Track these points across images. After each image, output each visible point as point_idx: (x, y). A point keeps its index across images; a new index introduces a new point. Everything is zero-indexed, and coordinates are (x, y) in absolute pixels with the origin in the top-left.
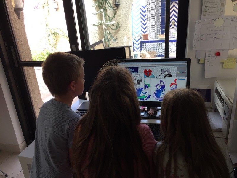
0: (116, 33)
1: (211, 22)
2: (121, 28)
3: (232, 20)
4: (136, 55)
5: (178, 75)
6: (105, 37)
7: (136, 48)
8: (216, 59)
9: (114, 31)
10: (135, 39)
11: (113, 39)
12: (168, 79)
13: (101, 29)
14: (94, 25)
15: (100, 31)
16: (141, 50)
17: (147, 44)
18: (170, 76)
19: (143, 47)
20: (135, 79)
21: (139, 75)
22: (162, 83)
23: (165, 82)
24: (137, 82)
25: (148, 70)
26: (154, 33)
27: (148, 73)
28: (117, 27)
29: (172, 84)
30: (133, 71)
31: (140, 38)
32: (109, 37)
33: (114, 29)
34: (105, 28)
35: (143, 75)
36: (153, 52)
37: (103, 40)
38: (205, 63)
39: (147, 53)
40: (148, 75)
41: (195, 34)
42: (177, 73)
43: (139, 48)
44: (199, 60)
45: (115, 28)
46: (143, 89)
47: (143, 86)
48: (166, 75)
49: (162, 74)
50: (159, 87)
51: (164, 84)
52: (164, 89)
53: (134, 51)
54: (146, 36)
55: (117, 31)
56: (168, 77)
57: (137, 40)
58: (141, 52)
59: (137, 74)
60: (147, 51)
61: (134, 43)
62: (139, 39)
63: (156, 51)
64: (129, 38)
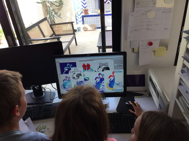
0: (59, 9)
1: (144, 14)
2: (64, 5)
3: (163, 12)
4: (79, 28)
5: (115, 68)
6: (49, 14)
7: (79, 21)
8: (148, 48)
9: (58, 7)
10: (77, 14)
11: (57, 15)
12: (106, 72)
13: (45, 6)
14: (38, 3)
15: (44, 7)
16: (83, 23)
17: (88, 18)
18: (108, 69)
19: (84, 20)
20: (74, 73)
21: (78, 69)
22: (101, 76)
23: (103, 75)
24: (77, 76)
25: (86, 65)
26: (93, 8)
27: (86, 67)
28: (60, 4)
29: (110, 76)
30: (71, 66)
31: (82, 12)
32: (54, 13)
33: (57, 6)
34: (49, 5)
35: (81, 69)
36: (93, 25)
37: (48, 16)
38: (139, 52)
39: (89, 26)
40: (87, 69)
41: (129, 26)
42: (115, 66)
43: (81, 21)
44: (133, 49)
45: (58, 4)
46: (83, 82)
47: (83, 80)
48: (105, 69)
49: (100, 67)
50: (98, 80)
51: (102, 76)
52: (103, 81)
53: (77, 24)
54: (86, 11)
55: (60, 7)
56: (106, 70)
57: (79, 14)
58: (84, 26)
59: (76, 69)
60: (89, 24)
61: (77, 17)
62: (81, 14)
63: (96, 24)
64: (72, 13)
